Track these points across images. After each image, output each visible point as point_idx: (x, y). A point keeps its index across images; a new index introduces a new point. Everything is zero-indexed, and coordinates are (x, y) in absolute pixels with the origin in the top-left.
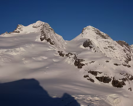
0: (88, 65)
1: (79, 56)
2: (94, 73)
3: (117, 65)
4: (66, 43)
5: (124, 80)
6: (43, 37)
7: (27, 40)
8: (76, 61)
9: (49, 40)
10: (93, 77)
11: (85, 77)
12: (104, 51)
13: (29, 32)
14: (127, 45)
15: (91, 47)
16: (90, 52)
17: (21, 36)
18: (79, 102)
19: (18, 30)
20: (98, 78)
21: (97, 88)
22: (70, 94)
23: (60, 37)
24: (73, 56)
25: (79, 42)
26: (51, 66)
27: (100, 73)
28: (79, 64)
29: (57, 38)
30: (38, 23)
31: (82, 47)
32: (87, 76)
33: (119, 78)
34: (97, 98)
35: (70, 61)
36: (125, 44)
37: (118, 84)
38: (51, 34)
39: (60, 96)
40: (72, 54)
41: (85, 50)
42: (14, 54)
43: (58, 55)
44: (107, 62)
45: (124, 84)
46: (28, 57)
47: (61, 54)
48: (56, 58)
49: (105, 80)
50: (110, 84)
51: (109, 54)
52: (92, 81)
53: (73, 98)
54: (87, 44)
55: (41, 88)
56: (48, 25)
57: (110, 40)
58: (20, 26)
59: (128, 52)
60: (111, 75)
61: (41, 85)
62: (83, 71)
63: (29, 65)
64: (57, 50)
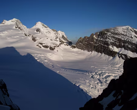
0: (39, 40)
1: (34, 36)
2: (41, 44)
3: (52, 40)
4: (28, 29)
5: (55, 47)
6: (17, 26)
7: (8, 28)
8: (33, 38)
9: (19, 28)
10: (41, 46)
11: (37, 45)
12: (46, 34)
13: (9, 24)
14: (56, 31)
15: (40, 32)
16: (39, 34)
17: (6, 26)
18: (34, 57)
19: (3, 22)
20: (43, 46)
21: (43, 50)
22: (30, 54)
23: (25, 27)
24: (32, 36)
25: (35, 29)
26: (21, 40)
27: (44, 44)
28: (34, 40)
29: (24, 27)
30: (14, 19)
31: (36, 31)
32: (38, 45)
33: (53, 46)
34: (43, 55)
35: (30, 38)
36: (55, 30)
37: (52, 49)
38: (21, 25)
39: (26, 54)
40: (31, 35)
41: (37, 33)
42: (2, 35)
43: (24, 35)
44: (47, 39)
45: (55, 49)
46: (10, 36)
47: (26, 35)
48: (23, 36)
49: (46, 47)
50: (49, 49)
51: (48, 35)
52: (41, 47)
53: (32, 55)
54: (38, 30)
55: (16, 51)
56: (19, 21)
57: (48, 29)
58: (5, 21)
59: (56, 34)
60: (49, 45)
61: (17, 50)
62: (36, 43)
63: (10, 40)
64: (24, 33)
